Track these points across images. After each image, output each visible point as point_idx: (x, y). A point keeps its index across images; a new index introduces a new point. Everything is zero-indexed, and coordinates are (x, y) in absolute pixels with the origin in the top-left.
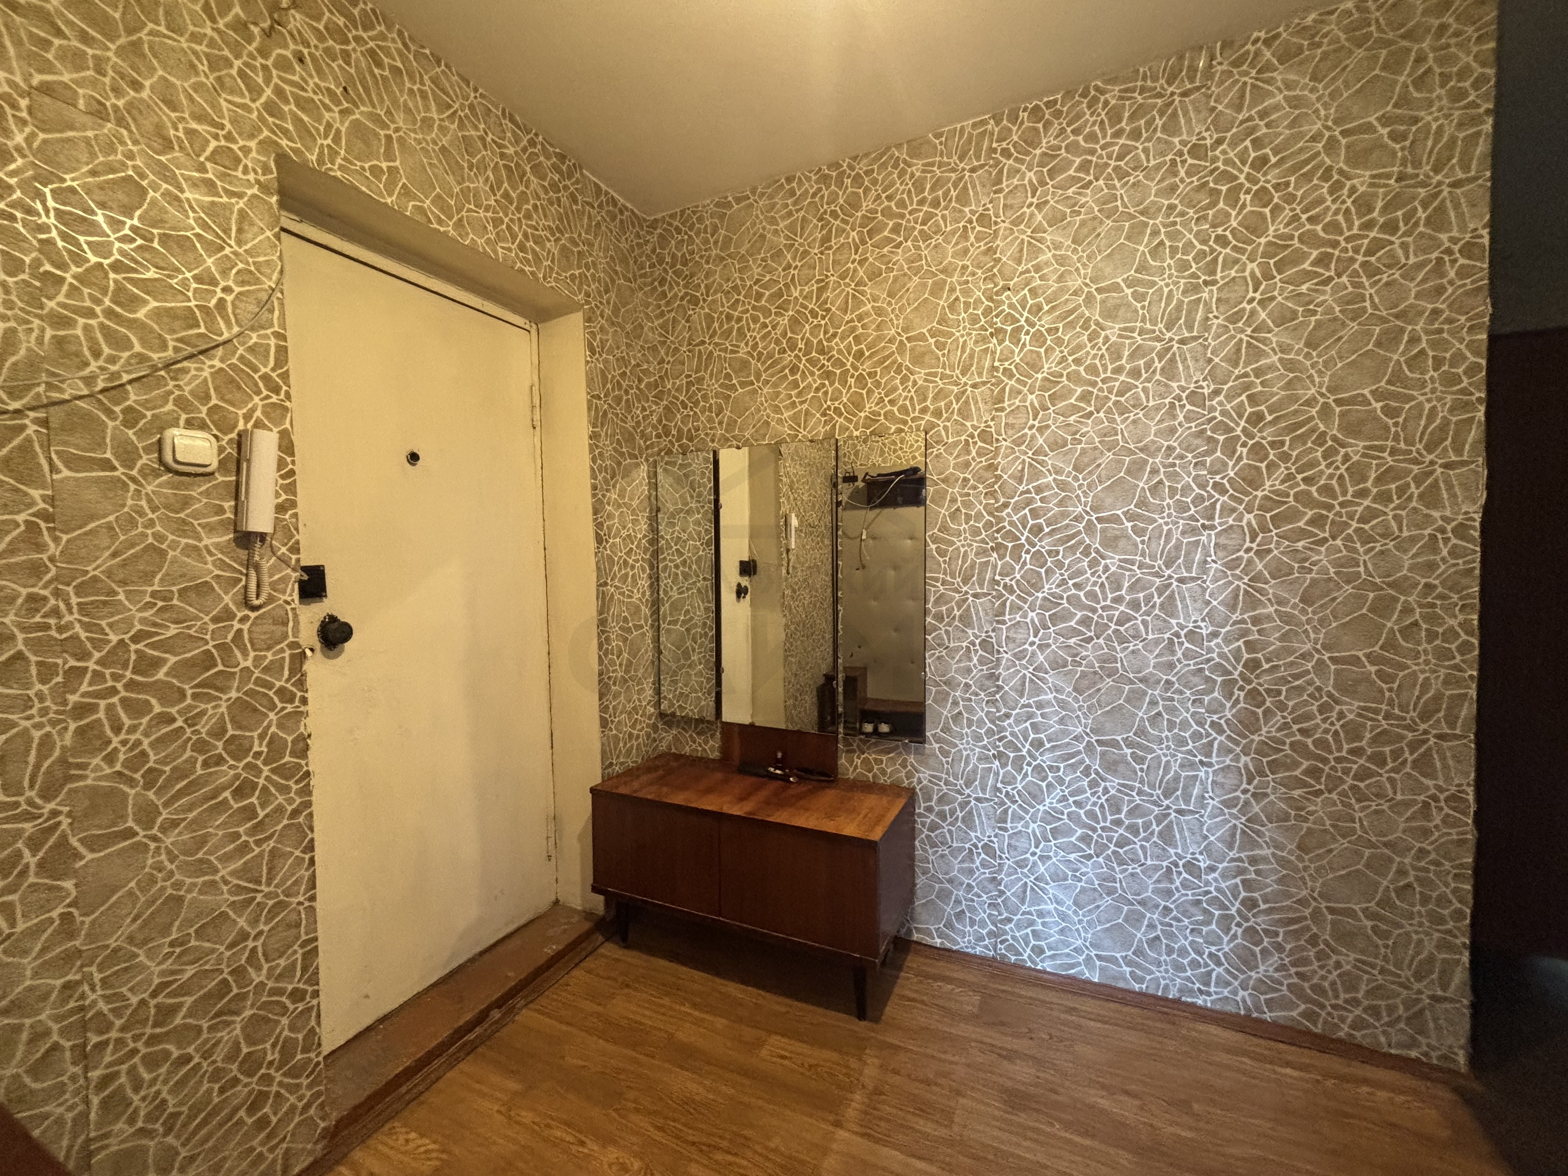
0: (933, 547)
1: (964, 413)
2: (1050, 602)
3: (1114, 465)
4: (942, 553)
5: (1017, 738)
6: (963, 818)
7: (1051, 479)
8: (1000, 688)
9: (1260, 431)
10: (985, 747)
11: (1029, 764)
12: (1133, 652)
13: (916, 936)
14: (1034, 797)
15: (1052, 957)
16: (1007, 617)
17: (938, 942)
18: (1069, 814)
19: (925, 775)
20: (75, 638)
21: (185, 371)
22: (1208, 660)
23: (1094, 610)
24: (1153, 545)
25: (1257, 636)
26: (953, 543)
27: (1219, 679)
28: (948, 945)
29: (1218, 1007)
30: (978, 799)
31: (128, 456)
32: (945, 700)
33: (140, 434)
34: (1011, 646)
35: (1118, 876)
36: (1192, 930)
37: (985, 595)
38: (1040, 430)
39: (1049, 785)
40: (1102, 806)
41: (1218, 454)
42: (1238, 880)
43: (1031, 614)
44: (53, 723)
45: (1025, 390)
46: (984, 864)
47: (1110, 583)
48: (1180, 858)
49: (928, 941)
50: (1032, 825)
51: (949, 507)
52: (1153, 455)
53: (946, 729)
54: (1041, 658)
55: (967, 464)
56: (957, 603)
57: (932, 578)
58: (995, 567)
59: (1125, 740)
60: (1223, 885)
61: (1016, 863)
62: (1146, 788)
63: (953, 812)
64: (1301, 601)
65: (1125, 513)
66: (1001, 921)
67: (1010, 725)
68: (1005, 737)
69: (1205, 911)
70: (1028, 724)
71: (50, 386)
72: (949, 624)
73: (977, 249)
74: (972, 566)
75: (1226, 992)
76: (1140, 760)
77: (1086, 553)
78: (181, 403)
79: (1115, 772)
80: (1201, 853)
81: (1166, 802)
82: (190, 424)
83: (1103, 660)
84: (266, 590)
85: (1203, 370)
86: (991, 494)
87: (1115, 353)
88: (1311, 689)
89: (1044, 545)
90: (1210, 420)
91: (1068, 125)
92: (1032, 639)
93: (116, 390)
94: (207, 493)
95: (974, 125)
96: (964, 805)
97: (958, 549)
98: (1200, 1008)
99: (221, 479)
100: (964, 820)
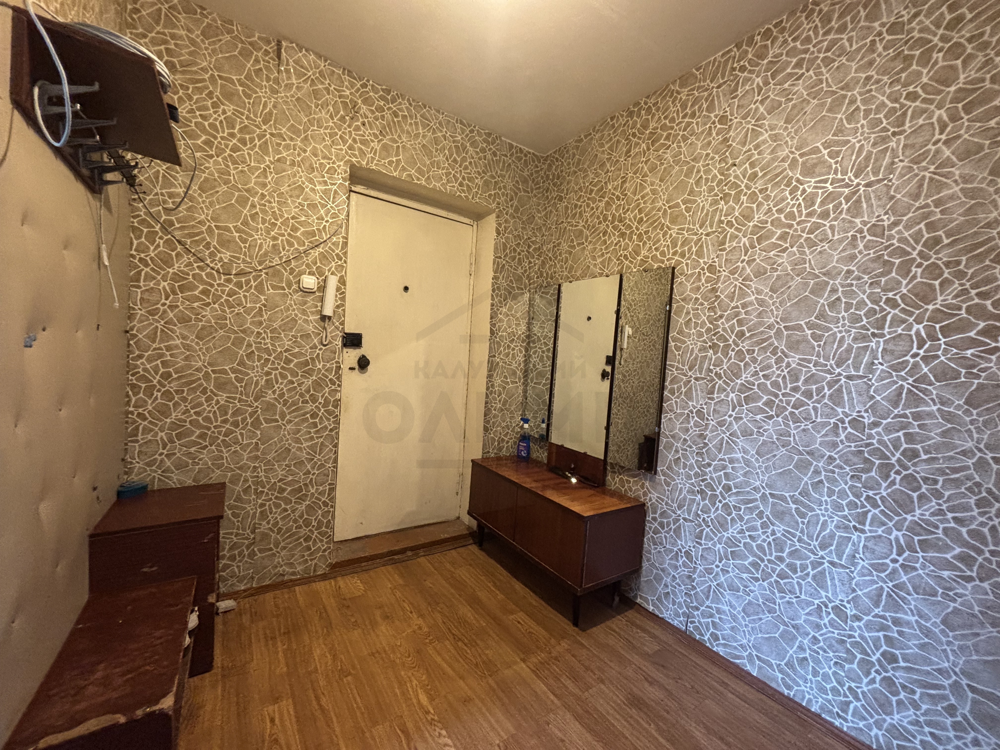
0: (673, 344)
1: (699, 253)
2: (744, 388)
3: (801, 287)
4: (678, 348)
5: (714, 482)
6: (675, 530)
7: (753, 298)
8: (706, 445)
9: (935, 253)
10: (692, 484)
11: (720, 502)
12: (804, 430)
13: (639, 600)
14: (721, 526)
15: (725, 645)
16: (715, 395)
17: (651, 608)
18: (745, 543)
19: (654, 495)
20: (268, 348)
21: (310, 253)
22: (868, 445)
23: (776, 396)
24: (828, 348)
25: (917, 430)
26: (685, 342)
27: (877, 462)
28: (657, 612)
29: (853, 734)
30: (685, 519)
31: (289, 286)
32: (671, 448)
33: (294, 277)
34: (716, 416)
35: (778, 601)
36: (836, 663)
37: (703, 379)
38: (749, 263)
39: (733, 519)
40: (769, 543)
41: (894, 274)
42: (881, 634)
43: (732, 395)
44: (260, 376)
45: (741, 235)
46: (685, 565)
47: (791, 376)
48: (831, 601)
49: (645, 605)
50: (718, 546)
51: (685, 318)
52: (834, 278)
53: (669, 468)
54: (736, 427)
55: (698, 288)
56: (684, 383)
57: (670, 365)
58: (711, 359)
59: (792, 497)
60: (866, 634)
61: (705, 569)
62: (805, 538)
63: (668, 524)
64: (966, 403)
65: (806, 323)
66: (692, 607)
67: (710, 472)
68: (706, 479)
69: (848, 651)
70: (722, 473)
71: (270, 261)
72: (678, 397)
73: (717, 140)
74: (696, 359)
75: (861, 724)
76: (803, 515)
77: (774, 353)
78: (308, 266)
79: (781, 520)
80: (848, 602)
81: (821, 553)
82: (310, 274)
83: (781, 434)
84: (329, 338)
85: (884, 206)
86: (712, 309)
87: (810, 200)
88: (969, 484)
89: (745, 346)
90: (887, 248)
91: (789, 36)
92: (730, 412)
93: (288, 262)
94: (313, 300)
95: (723, 55)
96: (676, 521)
97: (688, 346)
98: (836, 728)
99: (317, 294)
100: (675, 531)
